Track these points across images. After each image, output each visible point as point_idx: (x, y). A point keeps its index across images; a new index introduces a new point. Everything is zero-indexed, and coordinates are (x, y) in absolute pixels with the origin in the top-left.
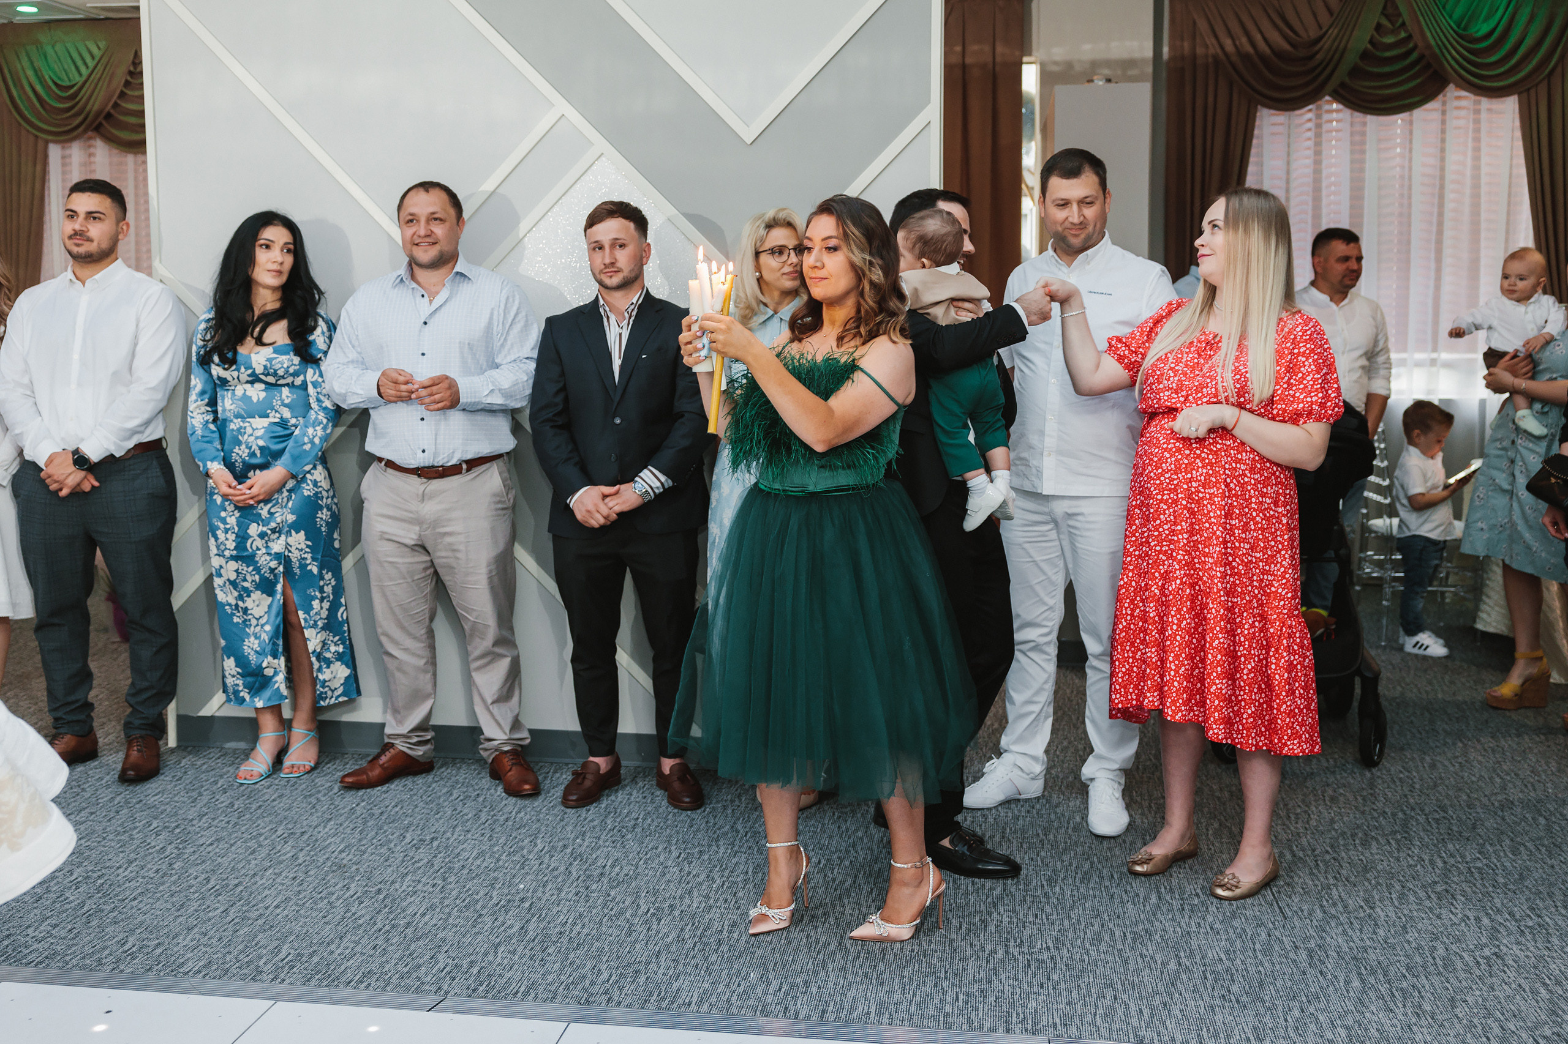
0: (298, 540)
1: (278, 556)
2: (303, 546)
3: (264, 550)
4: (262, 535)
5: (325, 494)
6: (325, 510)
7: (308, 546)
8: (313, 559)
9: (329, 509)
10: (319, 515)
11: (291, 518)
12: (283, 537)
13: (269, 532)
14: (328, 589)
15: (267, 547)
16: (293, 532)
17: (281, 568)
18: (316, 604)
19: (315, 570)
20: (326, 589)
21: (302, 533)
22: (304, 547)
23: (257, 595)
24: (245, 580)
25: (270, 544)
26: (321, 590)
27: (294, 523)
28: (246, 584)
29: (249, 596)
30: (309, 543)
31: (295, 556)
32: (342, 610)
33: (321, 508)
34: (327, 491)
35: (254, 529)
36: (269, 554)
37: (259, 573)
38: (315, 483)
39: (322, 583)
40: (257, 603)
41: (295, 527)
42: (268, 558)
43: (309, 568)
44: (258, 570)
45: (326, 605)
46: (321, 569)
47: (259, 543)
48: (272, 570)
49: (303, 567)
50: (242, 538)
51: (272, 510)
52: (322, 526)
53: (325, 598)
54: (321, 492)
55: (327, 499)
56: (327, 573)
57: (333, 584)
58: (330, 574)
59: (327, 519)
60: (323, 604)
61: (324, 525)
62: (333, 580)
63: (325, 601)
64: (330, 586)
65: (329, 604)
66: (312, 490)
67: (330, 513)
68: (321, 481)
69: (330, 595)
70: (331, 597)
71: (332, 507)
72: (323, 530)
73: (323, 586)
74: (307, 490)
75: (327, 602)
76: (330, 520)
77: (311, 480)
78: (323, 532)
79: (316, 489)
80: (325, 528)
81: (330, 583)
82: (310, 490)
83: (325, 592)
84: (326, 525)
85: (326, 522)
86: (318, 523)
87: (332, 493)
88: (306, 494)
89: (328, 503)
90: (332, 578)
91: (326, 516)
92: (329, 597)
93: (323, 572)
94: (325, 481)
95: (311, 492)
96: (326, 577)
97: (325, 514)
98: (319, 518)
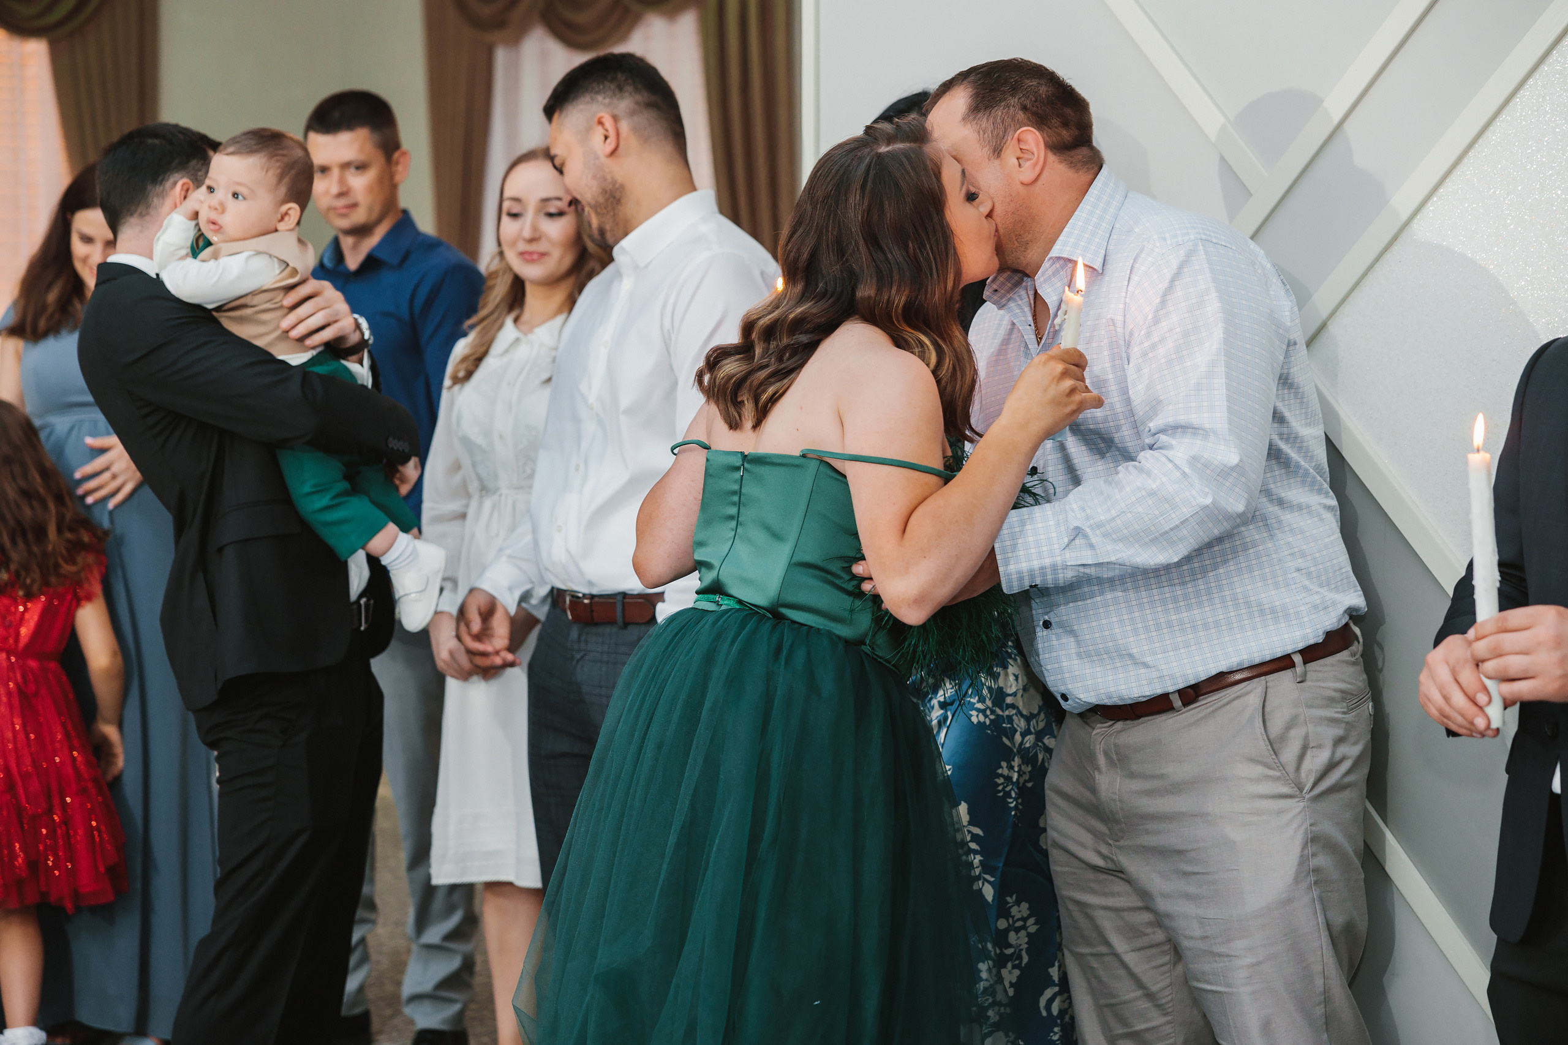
5: (1020, 724)
6: (1016, 762)
8: (986, 867)
10: (1004, 770)
14: (1018, 940)
18: (986, 968)
21: (962, 802)
22: (967, 838)
30: (977, 831)
32: (1048, 993)
33: (1008, 755)
34: (1028, 719)
39: (1002, 924)
45: (1010, 975)
46: (1002, 892)
52: (1008, 794)
53: (1009, 958)
54: (1010, 719)
55: (1023, 735)
56: (1018, 903)
57: (1033, 929)
58: (1025, 906)
59: (1022, 780)
60: (1004, 972)
61: (1013, 795)
62: (1031, 921)
63: (1009, 965)
64: (1023, 933)
65: (1017, 972)
66: (988, 712)
67: (1030, 768)
68: (1014, 694)
69: (1024, 954)
70: (1026, 959)
71: (1036, 755)
72: (1012, 805)
73: (1006, 931)
74: (979, 710)
75: (1014, 967)
76: (1030, 785)
77: (990, 689)
78: (1011, 809)
79: (999, 712)
80: (1016, 799)
81: (1024, 927)
82: (983, 712)
83: (1011, 946)
84: (1019, 795)
85: (1018, 788)
86: (1000, 788)
87: (1041, 725)
88: (974, 720)
89: (1028, 745)
90: (1029, 917)
91: (1021, 773)
92: (1020, 957)
93: (1008, 899)
94: (1026, 696)
95: (986, 716)
96: (1014, 911)
97: (1016, 769)
98: (1002, 775)
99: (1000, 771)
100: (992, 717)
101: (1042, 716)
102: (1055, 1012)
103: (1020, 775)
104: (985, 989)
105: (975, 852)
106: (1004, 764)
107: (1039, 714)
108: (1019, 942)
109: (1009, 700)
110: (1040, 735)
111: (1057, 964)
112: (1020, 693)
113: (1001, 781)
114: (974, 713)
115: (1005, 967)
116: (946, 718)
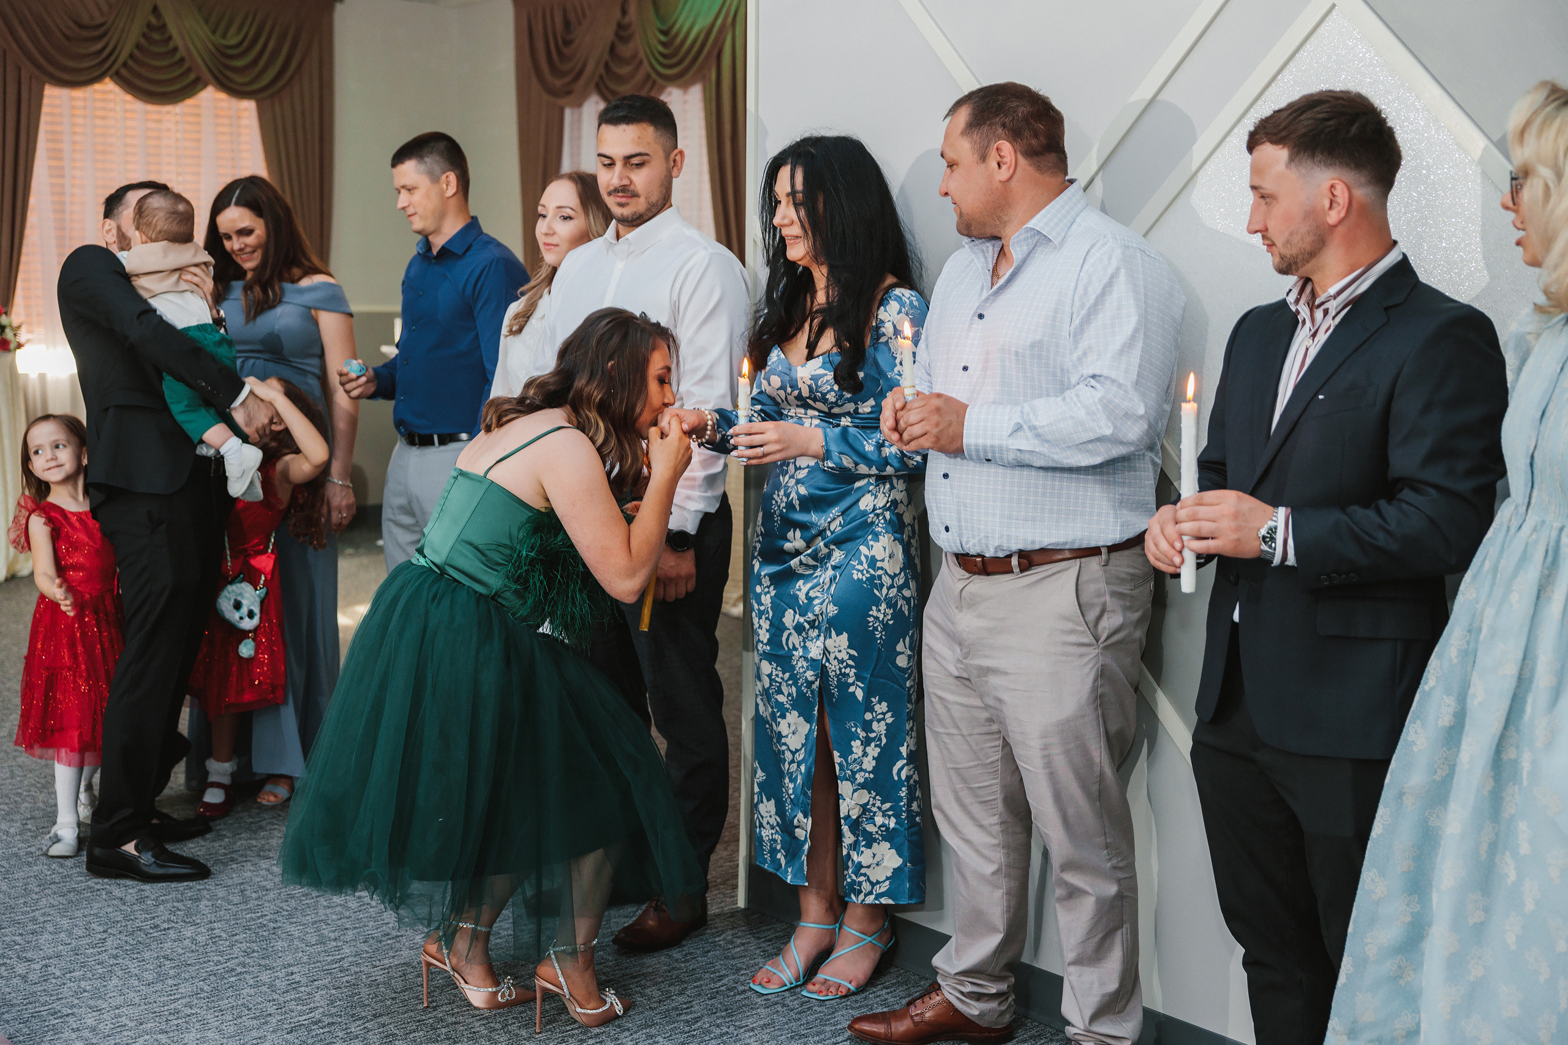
0: (840, 643)
1: (815, 665)
2: (843, 655)
3: (800, 652)
4: (799, 629)
5: (886, 580)
6: (883, 606)
7: (851, 657)
8: (858, 677)
9: (891, 604)
10: (874, 612)
11: (832, 610)
12: (822, 638)
13: (807, 626)
14: (879, 728)
15: (805, 648)
16: (833, 633)
17: (817, 683)
18: (856, 745)
19: (860, 695)
20: (875, 725)
21: (846, 636)
22: (846, 657)
23: (793, 717)
24: (780, 692)
25: (808, 644)
26: (867, 726)
27: (835, 617)
28: (781, 698)
29: (783, 716)
30: (855, 653)
31: (833, 667)
32: (899, 764)
33: (877, 602)
34: (892, 577)
35: (790, 618)
36: (806, 659)
37: (795, 684)
38: (872, 562)
39: (868, 716)
40: (793, 728)
41: (835, 625)
42: (805, 664)
43: (852, 689)
44: (794, 678)
45: (873, 751)
46: (868, 694)
47: (795, 639)
48: (810, 684)
49: (843, 686)
50: (777, 628)
51: (811, 594)
52: (876, 629)
53: (873, 739)
54: (880, 577)
55: (889, 589)
56: (880, 702)
57: (890, 720)
58: (884, 704)
59: (885, 620)
60: (868, 749)
61: (879, 629)
62: (889, 714)
63: (873, 744)
64: (883, 723)
65: (878, 750)
66: (865, 572)
67: (892, 611)
68: (883, 560)
69: (883, 737)
70: (884, 741)
71: (896, 602)
72: (878, 636)
73: (871, 721)
74: (858, 570)
75: (876, 746)
76: (891, 622)
77: (866, 557)
78: (878, 639)
79: (872, 572)
80: (881, 632)
81: (883, 719)
82: (862, 571)
83: (874, 732)
84: (883, 630)
85: (883, 625)
86: (871, 624)
87: (902, 581)
88: (855, 577)
89: (891, 595)
90: (887, 712)
91: (885, 615)
92: (880, 739)
93: (873, 699)
94: (891, 561)
95: (863, 575)
96: (877, 707)
97: (882, 612)
98: (872, 616)
99: (871, 613)
100: (868, 575)
101: (902, 574)
102: (903, 777)
103: (885, 616)
104: (855, 760)
105: (851, 667)
106: (874, 608)
107: (900, 573)
108: (880, 729)
109: (879, 564)
110: (900, 588)
111: (905, 744)
112: (887, 559)
113: (870, 619)
114: (855, 572)
115: (869, 745)
116: (835, 577)
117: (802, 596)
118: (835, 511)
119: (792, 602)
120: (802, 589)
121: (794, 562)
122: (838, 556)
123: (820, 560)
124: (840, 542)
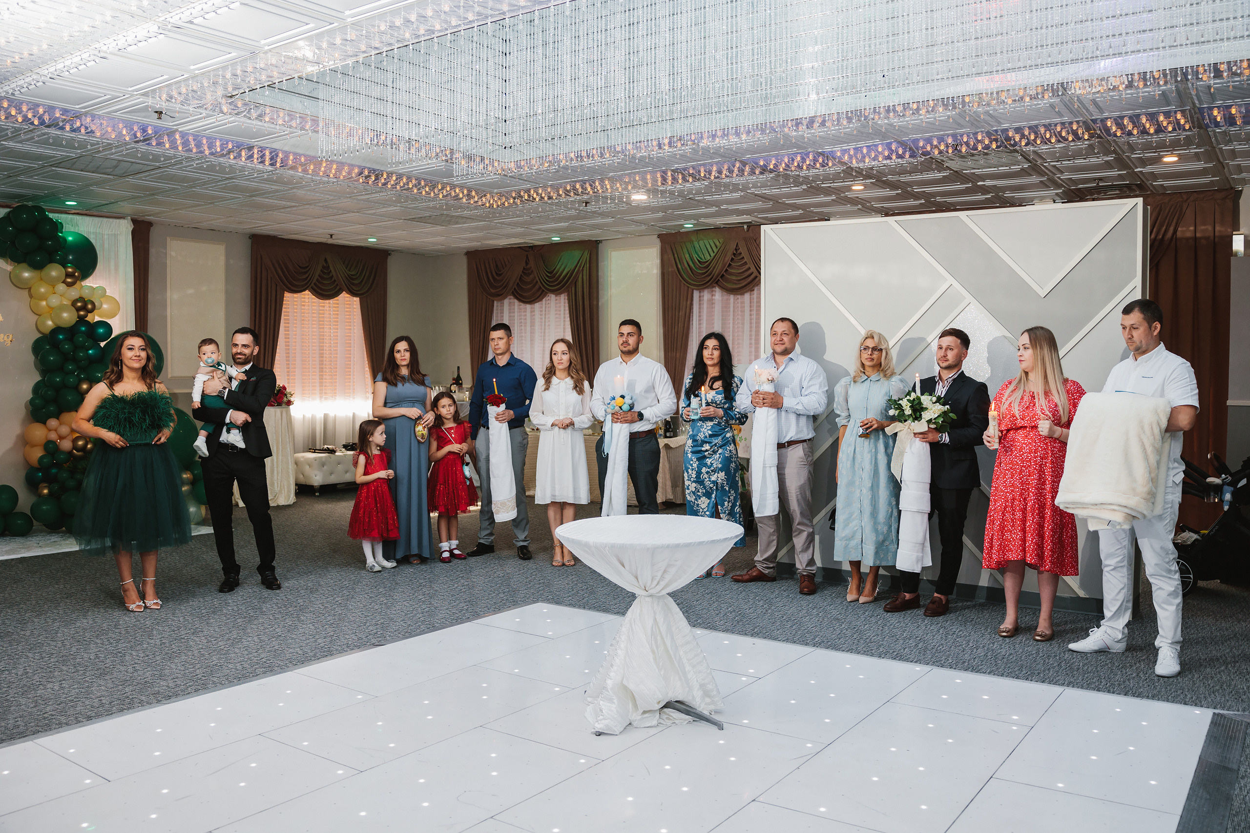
0: (722, 475)
1: (713, 482)
4: (707, 473)
8: (727, 484)
10: (731, 465)
11: (720, 466)
12: (716, 474)
13: (710, 471)
15: (709, 478)
16: (720, 472)
17: (714, 488)
18: (726, 503)
19: (727, 489)
20: (731, 497)
21: (724, 473)
22: (724, 479)
23: (703, 499)
24: (699, 492)
25: (711, 477)
26: (729, 498)
27: (721, 468)
29: (700, 499)
30: (726, 477)
31: (719, 481)
33: (732, 462)
34: (735, 455)
35: (704, 470)
36: (710, 481)
37: (705, 489)
38: (730, 451)
39: (730, 495)
40: (704, 502)
41: (721, 470)
42: (709, 483)
43: (725, 488)
44: (705, 487)
45: (730, 504)
46: (729, 489)
47: (706, 476)
48: (711, 488)
49: (722, 487)
50: (699, 473)
51: (712, 462)
53: (730, 501)
54: (732, 455)
55: (734, 458)
56: (732, 491)
62: (734, 494)
64: (733, 496)
66: (728, 454)
67: (735, 464)
70: (733, 501)
71: (736, 462)
76: (735, 468)
78: (732, 473)
84: (733, 470)
94: (735, 450)
104: (725, 507)
105: (725, 481)
110: (737, 458)
111: (738, 502)
114: (726, 454)
116: (720, 457)
117: (709, 463)
118: (720, 438)
119: (706, 465)
120: (709, 461)
121: (706, 453)
122: (720, 451)
123: (715, 452)
124: (721, 447)
